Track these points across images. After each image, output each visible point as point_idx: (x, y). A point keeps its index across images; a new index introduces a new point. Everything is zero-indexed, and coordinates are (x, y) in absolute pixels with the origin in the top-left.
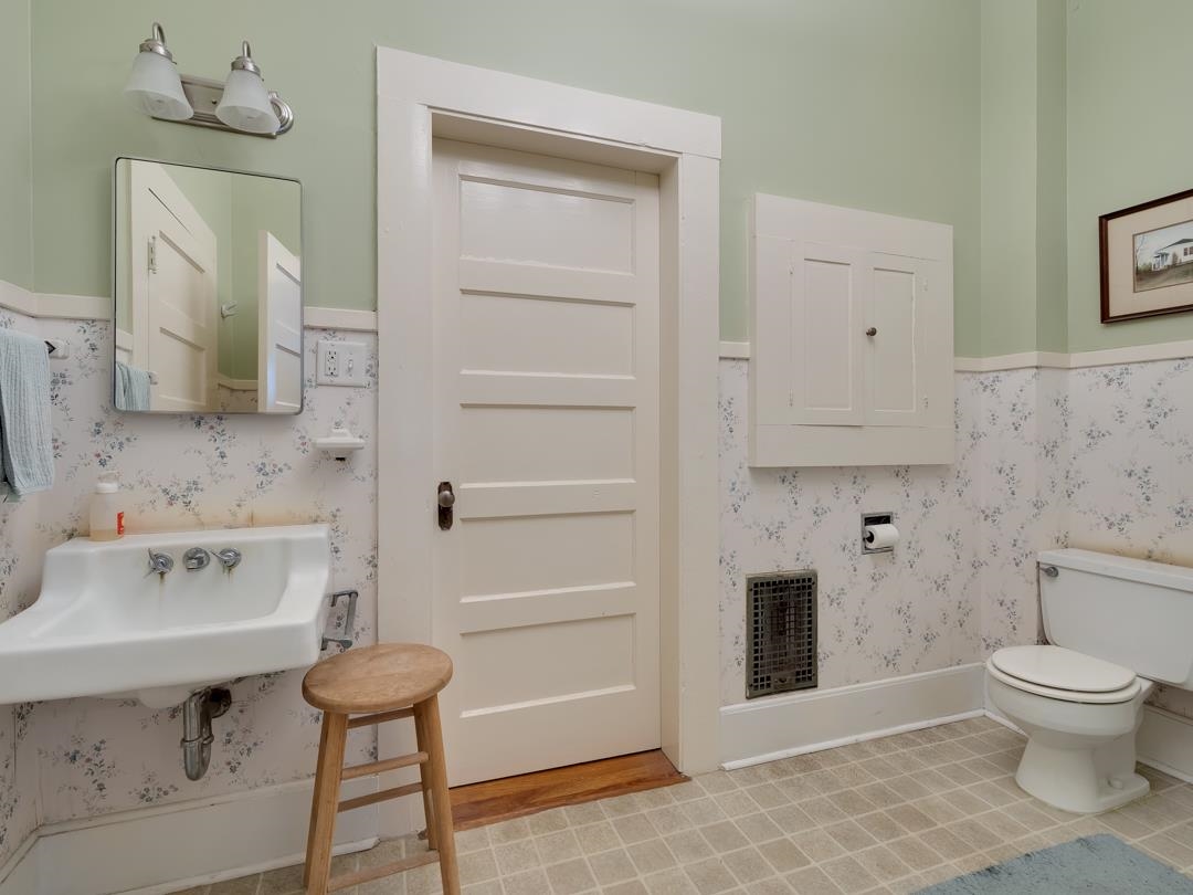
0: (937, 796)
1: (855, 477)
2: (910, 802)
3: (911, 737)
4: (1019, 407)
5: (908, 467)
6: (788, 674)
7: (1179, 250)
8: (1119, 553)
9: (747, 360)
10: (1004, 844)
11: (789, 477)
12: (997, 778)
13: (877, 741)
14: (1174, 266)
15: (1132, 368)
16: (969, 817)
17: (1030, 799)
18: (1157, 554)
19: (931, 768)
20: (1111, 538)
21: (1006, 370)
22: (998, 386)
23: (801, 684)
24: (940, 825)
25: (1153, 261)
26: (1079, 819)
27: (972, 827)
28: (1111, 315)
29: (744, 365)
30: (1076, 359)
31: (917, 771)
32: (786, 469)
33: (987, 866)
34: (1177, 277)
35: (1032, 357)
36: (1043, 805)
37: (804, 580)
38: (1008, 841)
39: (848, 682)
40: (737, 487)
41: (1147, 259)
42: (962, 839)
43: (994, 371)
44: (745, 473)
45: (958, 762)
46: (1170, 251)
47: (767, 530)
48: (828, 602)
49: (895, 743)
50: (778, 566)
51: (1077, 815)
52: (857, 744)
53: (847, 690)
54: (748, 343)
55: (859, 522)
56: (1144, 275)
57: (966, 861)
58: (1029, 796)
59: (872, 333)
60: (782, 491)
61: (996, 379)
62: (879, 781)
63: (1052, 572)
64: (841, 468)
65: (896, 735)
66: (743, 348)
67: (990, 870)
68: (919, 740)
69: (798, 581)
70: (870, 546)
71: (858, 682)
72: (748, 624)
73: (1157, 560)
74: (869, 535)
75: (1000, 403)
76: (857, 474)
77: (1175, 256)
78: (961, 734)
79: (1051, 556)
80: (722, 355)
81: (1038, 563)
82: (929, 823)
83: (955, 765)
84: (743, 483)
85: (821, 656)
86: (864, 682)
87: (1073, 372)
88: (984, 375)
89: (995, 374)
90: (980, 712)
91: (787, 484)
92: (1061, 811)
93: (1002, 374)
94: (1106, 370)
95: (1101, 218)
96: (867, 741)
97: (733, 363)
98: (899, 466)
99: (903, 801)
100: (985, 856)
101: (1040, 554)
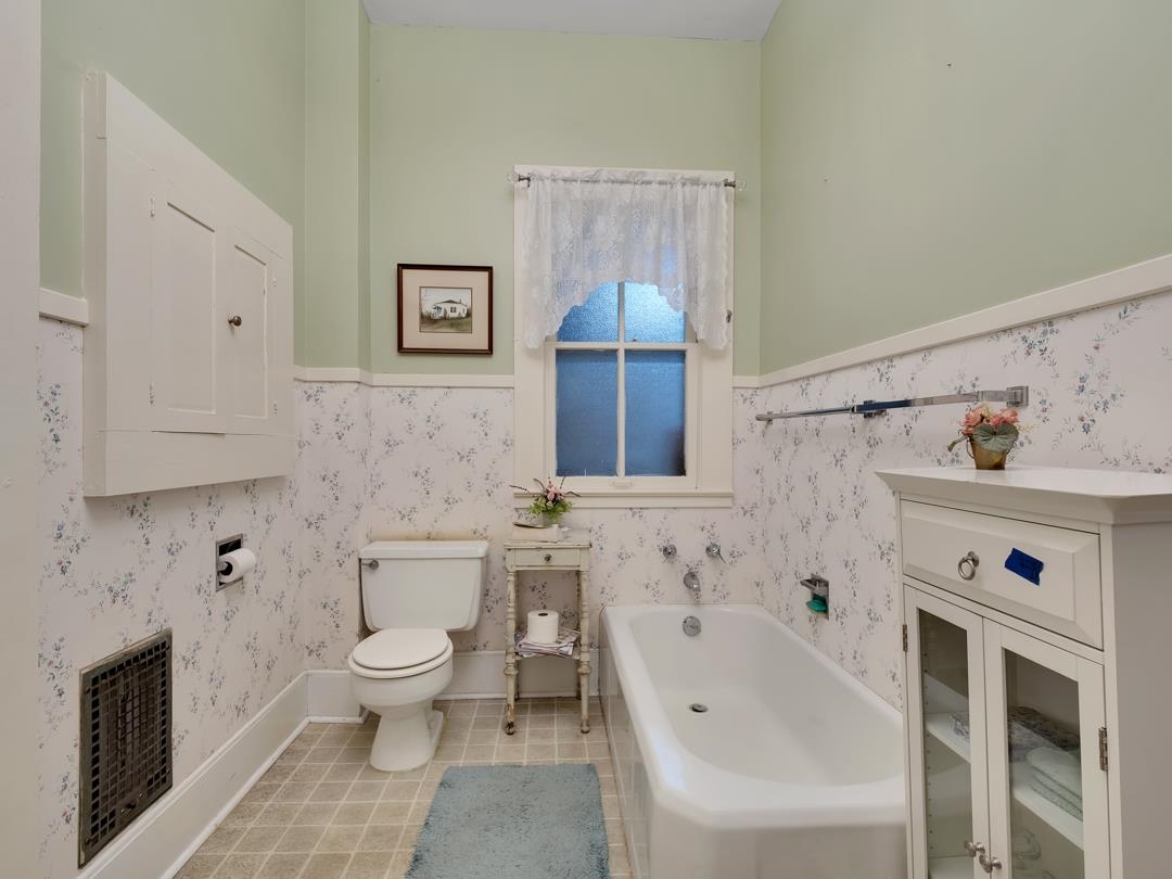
0: (329, 826)
1: (210, 498)
2: (313, 852)
3: (264, 783)
4: (342, 418)
5: (255, 480)
6: (138, 793)
7: (448, 307)
8: (409, 539)
9: (83, 326)
10: (405, 828)
11: (140, 507)
12: (359, 774)
13: (237, 812)
14: (445, 318)
15: (418, 390)
16: (367, 825)
17: (391, 775)
18: (433, 535)
19: (306, 802)
20: (403, 527)
21: (330, 382)
22: (321, 396)
23: (154, 795)
24: (353, 853)
25: (433, 311)
26: (428, 768)
27: (375, 833)
28: (404, 346)
29: (77, 333)
30: (378, 379)
31: (296, 815)
32: (135, 496)
33: (411, 858)
34: (447, 327)
35: (354, 373)
36: (401, 774)
37: (157, 648)
38: (405, 824)
39: (203, 759)
40: (67, 531)
41: (428, 309)
42: (376, 851)
43: (316, 382)
44: (79, 505)
45: (322, 781)
46: (443, 306)
47: (111, 590)
48: (183, 664)
49: (256, 800)
50: (125, 640)
51: (425, 766)
52: (218, 829)
53: (205, 768)
54: (84, 300)
55: (213, 550)
56: (427, 321)
57: (394, 868)
58: (389, 773)
59: (237, 322)
60: (130, 529)
61: (321, 390)
62: (271, 853)
63: (374, 565)
64: (197, 487)
65: (250, 792)
66: (79, 308)
67: (416, 859)
68: (275, 782)
69: (150, 652)
70: (226, 579)
71: (213, 752)
72: (82, 749)
73: (434, 539)
74: (226, 565)
75: (324, 413)
76: (209, 494)
77: (445, 311)
78: (305, 752)
79: (369, 552)
80: (44, 311)
81: (360, 560)
82: (343, 859)
83: (322, 785)
84: (75, 524)
85: (175, 743)
86: (219, 748)
87: (375, 390)
88: (307, 384)
89: (320, 385)
90: (305, 722)
91: (136, 515)
92: (414, 770)
93: (326, 385)
94: (400, 390)
95: (399, 265)
96: (226, 819)
97: (58, 328)
98: (248, 481)
99: (308, 855)
100: (402, 853)
101: (362, 551)
